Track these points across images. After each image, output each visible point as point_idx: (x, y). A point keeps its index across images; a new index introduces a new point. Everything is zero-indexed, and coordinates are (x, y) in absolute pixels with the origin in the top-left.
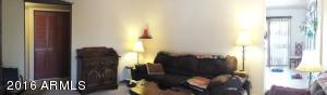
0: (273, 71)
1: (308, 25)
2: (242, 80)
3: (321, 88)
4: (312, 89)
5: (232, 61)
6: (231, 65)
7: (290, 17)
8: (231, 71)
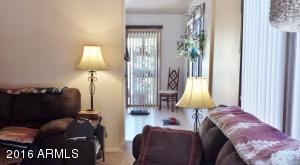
0: (133, 113)
1: (192, 42)
2: (94, 124)
3: (214, 125)
4: (200, 129)
5: (72, 95)
6: (71, 103)
7: (160, 27)
8: (73, 112)
